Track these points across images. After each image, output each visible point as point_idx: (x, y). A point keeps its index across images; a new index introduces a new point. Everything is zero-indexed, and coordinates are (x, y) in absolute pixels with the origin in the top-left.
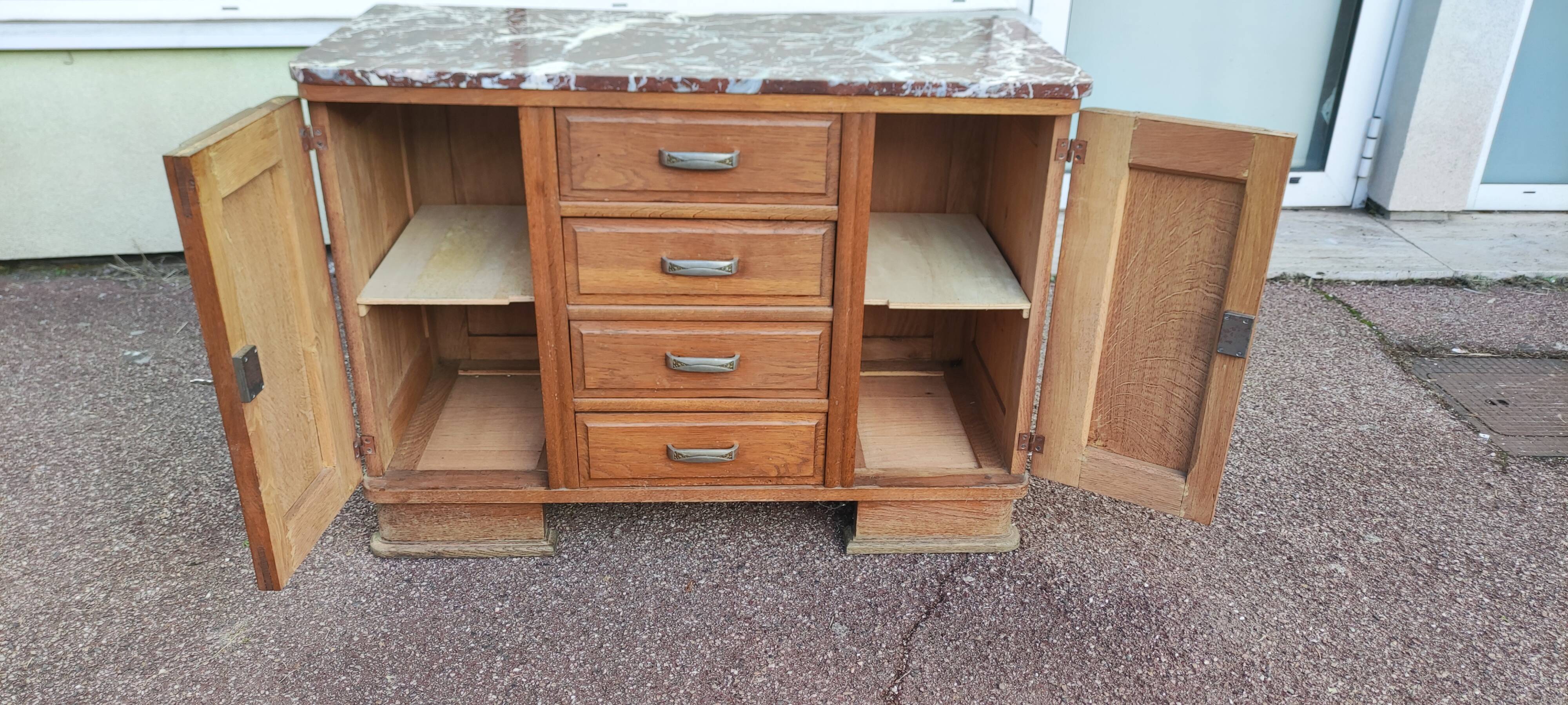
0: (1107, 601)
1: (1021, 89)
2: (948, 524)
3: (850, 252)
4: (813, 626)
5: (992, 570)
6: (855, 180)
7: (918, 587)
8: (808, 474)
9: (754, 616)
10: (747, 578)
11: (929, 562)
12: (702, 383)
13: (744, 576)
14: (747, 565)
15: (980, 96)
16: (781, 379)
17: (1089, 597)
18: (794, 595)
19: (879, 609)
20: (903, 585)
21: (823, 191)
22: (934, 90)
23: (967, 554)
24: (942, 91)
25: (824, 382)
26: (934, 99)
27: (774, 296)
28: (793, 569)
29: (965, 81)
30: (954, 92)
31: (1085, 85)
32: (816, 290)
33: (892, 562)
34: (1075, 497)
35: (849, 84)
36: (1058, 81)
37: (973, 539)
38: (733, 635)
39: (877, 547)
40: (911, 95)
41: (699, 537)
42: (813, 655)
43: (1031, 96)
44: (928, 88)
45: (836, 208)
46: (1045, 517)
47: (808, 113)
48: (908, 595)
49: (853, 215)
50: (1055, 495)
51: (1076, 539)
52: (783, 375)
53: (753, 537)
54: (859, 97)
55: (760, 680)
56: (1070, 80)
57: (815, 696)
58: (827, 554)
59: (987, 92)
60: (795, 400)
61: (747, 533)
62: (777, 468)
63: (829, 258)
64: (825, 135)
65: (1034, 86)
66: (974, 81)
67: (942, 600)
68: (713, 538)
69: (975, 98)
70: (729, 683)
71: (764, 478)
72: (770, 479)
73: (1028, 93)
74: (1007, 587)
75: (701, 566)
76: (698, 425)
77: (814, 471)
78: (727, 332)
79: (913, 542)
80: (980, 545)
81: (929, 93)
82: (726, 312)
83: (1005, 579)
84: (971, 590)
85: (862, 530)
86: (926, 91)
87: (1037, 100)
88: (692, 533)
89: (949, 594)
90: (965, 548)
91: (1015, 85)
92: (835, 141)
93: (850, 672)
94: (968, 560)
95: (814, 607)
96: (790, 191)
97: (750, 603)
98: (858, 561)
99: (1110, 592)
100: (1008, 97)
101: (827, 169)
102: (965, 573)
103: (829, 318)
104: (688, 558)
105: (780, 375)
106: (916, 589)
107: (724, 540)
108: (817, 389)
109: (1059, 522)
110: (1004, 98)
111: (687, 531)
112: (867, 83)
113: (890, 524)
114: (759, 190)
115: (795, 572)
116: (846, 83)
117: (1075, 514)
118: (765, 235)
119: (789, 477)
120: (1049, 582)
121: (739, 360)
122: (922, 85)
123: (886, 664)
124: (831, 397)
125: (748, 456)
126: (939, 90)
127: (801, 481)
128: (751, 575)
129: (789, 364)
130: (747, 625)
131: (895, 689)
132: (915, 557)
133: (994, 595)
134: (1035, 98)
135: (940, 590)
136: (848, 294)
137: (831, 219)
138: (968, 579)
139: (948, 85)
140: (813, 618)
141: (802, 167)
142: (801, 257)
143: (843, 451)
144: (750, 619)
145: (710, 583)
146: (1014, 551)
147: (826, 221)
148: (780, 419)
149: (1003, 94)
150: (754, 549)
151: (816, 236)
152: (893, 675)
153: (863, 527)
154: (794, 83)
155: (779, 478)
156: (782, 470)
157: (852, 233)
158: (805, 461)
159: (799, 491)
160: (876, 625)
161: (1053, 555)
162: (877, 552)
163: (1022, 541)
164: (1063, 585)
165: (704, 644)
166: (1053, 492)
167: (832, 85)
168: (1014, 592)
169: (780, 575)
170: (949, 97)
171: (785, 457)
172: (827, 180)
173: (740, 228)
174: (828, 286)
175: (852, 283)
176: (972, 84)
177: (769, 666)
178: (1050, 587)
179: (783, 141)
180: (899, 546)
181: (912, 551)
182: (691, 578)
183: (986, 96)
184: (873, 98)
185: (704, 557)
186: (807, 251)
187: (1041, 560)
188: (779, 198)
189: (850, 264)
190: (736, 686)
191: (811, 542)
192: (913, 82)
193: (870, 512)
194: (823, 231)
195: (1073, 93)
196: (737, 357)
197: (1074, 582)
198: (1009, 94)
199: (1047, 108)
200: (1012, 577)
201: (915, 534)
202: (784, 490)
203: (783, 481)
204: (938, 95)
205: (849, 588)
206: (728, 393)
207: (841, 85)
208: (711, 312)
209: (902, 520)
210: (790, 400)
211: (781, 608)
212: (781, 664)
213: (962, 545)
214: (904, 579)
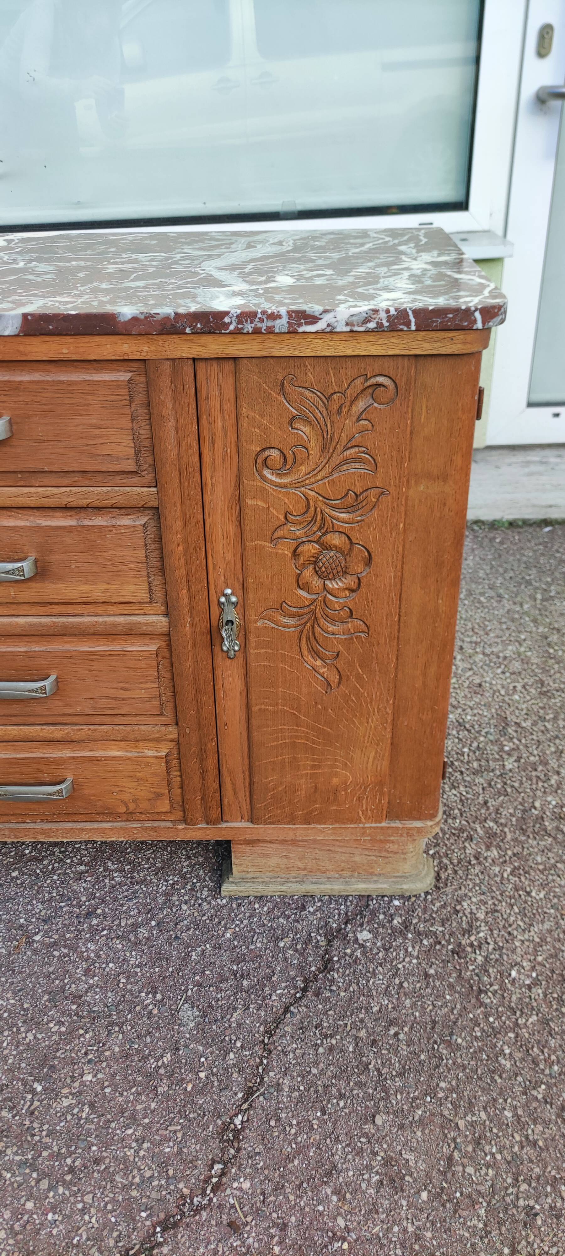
0: (534, 975)
1: (397, 317)
2: (344, 862)
3: (181, 548)
4: (155, 1011)
5: (395, 922)
6: (176, 452)
7: (299, 947)
8: (164, 810)
9: (87, 992)
10: (94, 931)
11: (319, 909)
12: (15, 709)
13: (92, 929)
14: (99, 911)
15: (338, 330)
16: (113, 703)
17: (512, 967)
18: (145, 959)
19: (245, 983)
20: (281, 944)
21: (135, 470)
22: (270, 324)
23: (369, 896)
24: (281, 324)
25: (170, 705)
26: (271, 336)
27: (90, 603)
28: (151, 919)
29: (315, 308)
30: (300, 325)
31: (493, 307)
32: (143, 595)
33: (274, 907)
34: (511, 811)
35: (146, 318)
36: (453, 303)
37: (375, 878)
38: (51, 1025)
39: (259, 889)
40: (238, 332)
41: (53, 868)
42: (145, 1058)
43: (413, 327)
44: (261, 320)
45: (155, 489)
46: (471, 840)
47: (95, 360)
48: (286, 959)
49: (178, 499)
50: (488, 809)
51: (505, 875)
52: (116, 699)
53: (115, 870)
54: (165, 337)
55: (66, 1102)
56: (472, 301)
57: (130, 1132)
58: (199, 895)
59: (347, 324)
60: (136, 727)
61: (110, 864)
62: (126, 804)
63: (154, 555)
64: (125, 391)
65: (416, 312)
66: (328, 308)
67: (326, 968)
68: (68, 871)
69: (330, 332)
70: (26, 1107)
71: (111, 814)
72: (119, 815)
73: (408, 324)
74: (410, 949)
75: (43, 913)
76: (18, 756)
77: (172, 806)
78: (37, 648)
79: (301, 882)
80: (383, 886)
81: (263, 326)
82: (31, 625)
83: (410, 936)
84: (364, 953)
85: (240, 868)
86: (259, 325)
87: (422, 333)
88: (46, 862)
89: (336, 959)
90: (366, 890)
91: (388, 311)
92: (140, 399)
93: (186, 1089)
94: (368, 906)
95: (164, 978)
96: (88, 468)
97: (87, 972)
98: (234, 906)
99: (540, 959)
100: (379, 329)
101: (135, 438)
102: (361, 925)
103: (165, 630)
104: (31, 901)
105: (112, 698)
106: (296, 951)
107: (81, 873)
108: (161, 714)
109: (488, 848)
110: (373, 331)
111: (42, 860)
112: (173, 315)
113: (273, 862)
114: (46, 469)
115: (153, 923)
116: (142, 317)
117: (509, 836)
118: (65, 527)
119: (141, 813)
120: (463, 942)
121: (57, 680)
122: (253, 315)
123: (235, 1075)
124: (180, 724)
125: (87, 791)
126: (278, 322)
127: (157, 817)
128: (100, 928)
129: (122, 685)
130: (74, 1007)
131: (238, 1121)
132: (304, 901)
133: (392, 962)
134: (417, 330)
135: (326, 952)
136: (186, 601)
137: (150, 504)
138: (364, 935)
139: (289, 313)
140: (159, 996)
141: (99, 438)
142: (118, 554)
143: (203, 785)
144: (80, 997)
145: (47, 940)
146: (427, 893)
147: (144, 508)
148: (120, 749)
149: (372, 325)
150: (113, 887)
151: (134, 526)
152: (240, 1095)
153: (241, 865)
154: (67, 318)
155: (129, 816)
156: (132, 806)
157: (179, 523)
158: (159, 796)
159: (155, 829)
160: (235, 1009)
161: (474, 900)
162: (259, 894)
163: (438, 878)
164: (480, 948)
165: (12, 1039)
166: (486, 803)
167: (122, 319)
168: (418, 958)
169: (135, 927)
170: (292, 332)
171: (133, 791)
172: (137, 453)
173: (32, 518)
174: (158, 591)
175: (189, 587)
176: (325, 311)
177: (84, 1078)
178: (464, 950)
179: (67, 401)
180: (284, 888)
181: (301, 893)
182: (27, 931)
183: (348, 329)
184: (184, 337)
185: (50, 900)
186: (126, 546)
187: (458, 908)
188: (76, 479)
189: (182, 562)
190: (32, 1113)
191: (183, 877)
192: (239, 312)
193: (248, 849)
194: (143, 520)
195: (475, 321)
196: (52, 678)
197: (496, 943)
198: (380, 325)
199: (436, 345)
200: (419, 934)
201: (305, 873)
202: (136, 828)
203: (134, 817)
204: (277, 331)
205: (215, 948)
206: (50, 720)
207: (135, 319)
208: (10, 624)
209: (287, 857)
210: (130, 728)
211: (123, 980)
212: (100, 1076)
213: (361, 887)
214: (285, 934)
